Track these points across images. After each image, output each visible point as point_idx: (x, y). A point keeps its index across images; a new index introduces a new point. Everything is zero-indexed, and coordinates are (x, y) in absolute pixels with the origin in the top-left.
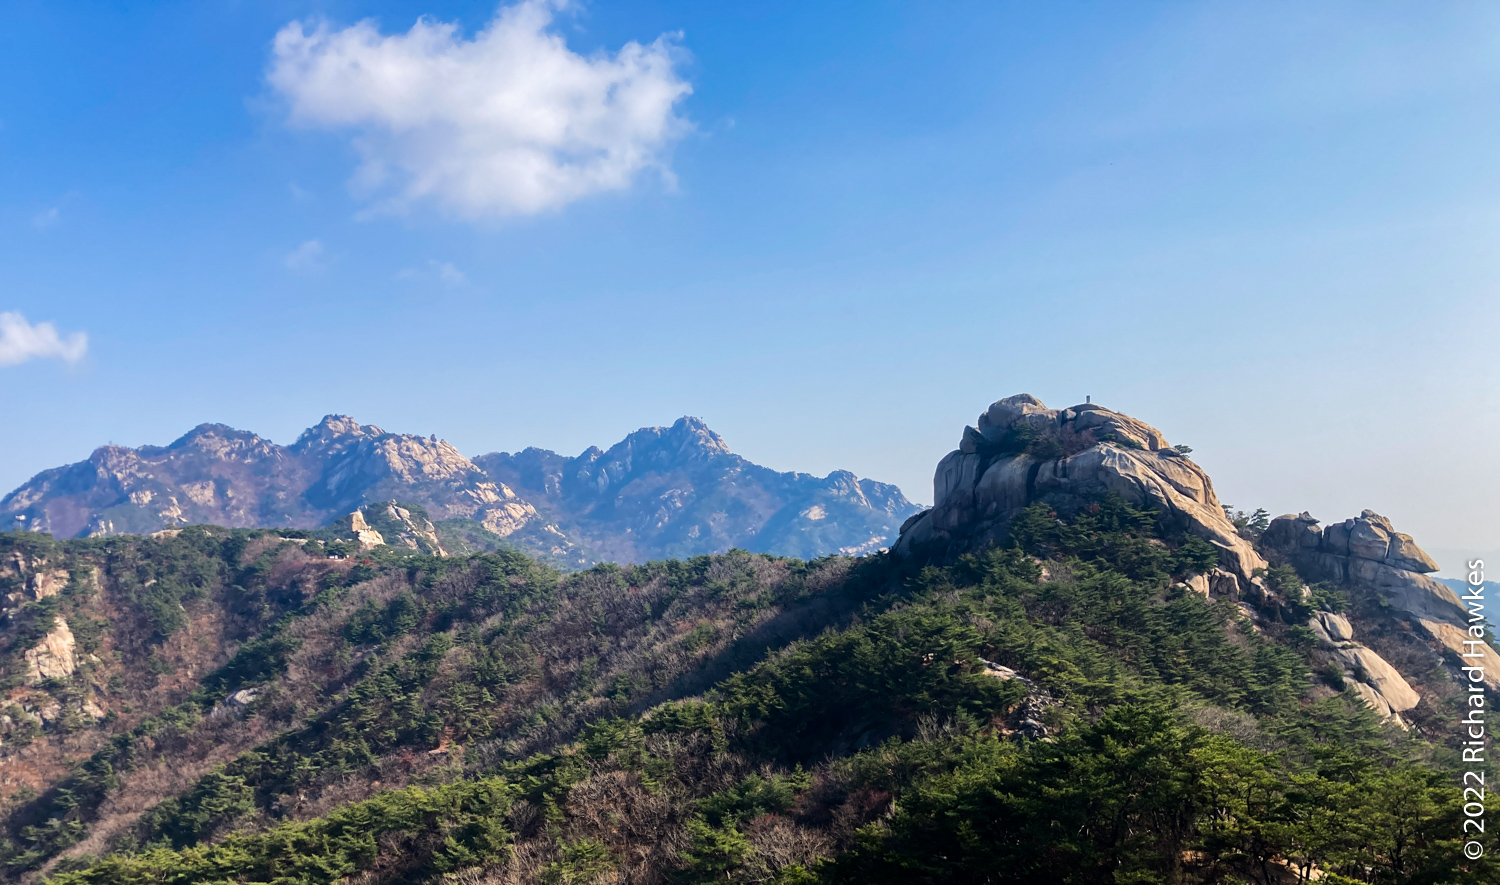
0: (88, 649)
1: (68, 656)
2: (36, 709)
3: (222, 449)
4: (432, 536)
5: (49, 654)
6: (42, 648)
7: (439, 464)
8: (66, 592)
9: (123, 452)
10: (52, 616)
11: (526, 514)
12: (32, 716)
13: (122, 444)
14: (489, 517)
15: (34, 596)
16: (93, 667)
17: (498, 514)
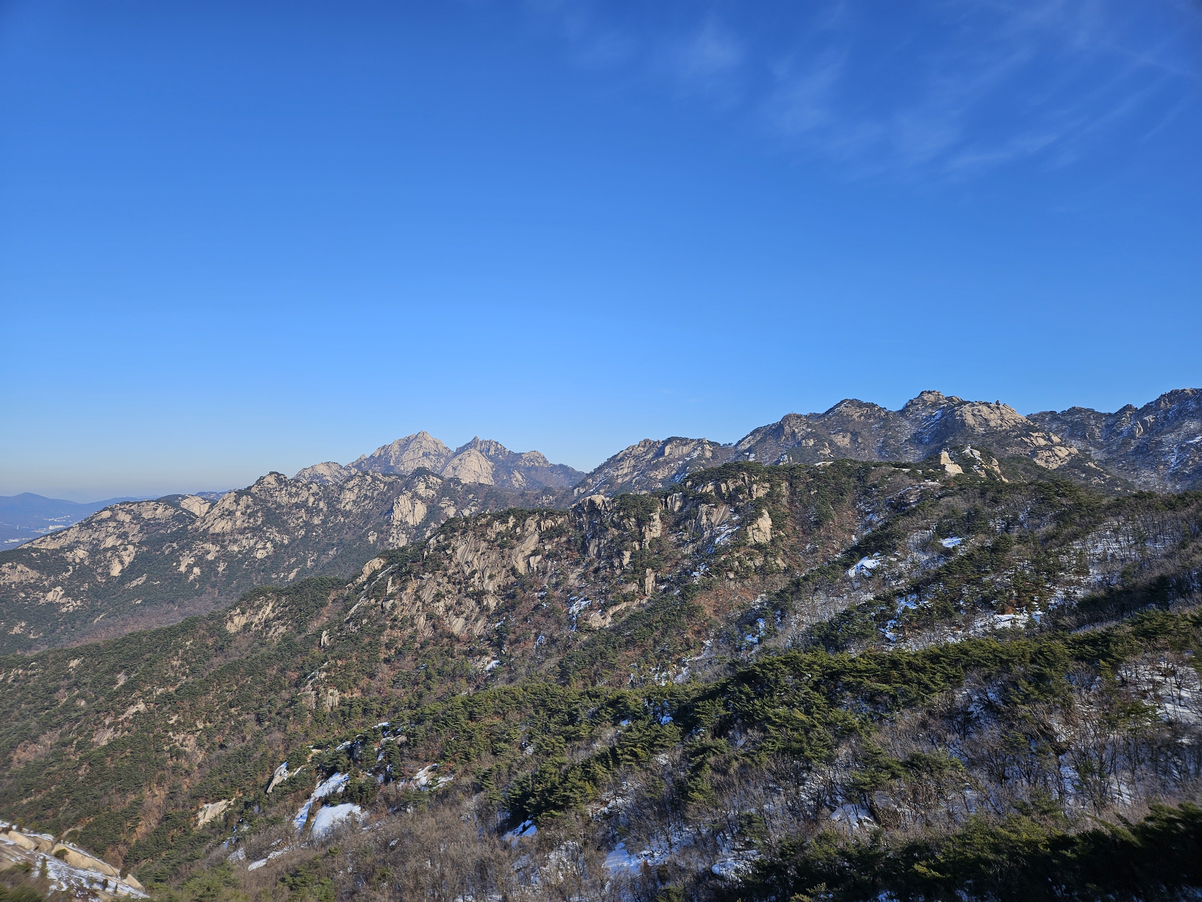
0: (779, 528)
1: (768, 531)
2: (751, 559)
3: (856, 414)
4: (996, 469)
5: (759, 529)
6: (755, 526)
7: (1002, 420)
8: (767, 495)
9: (799, 417)
10: (760, 508)
11: (1070, 454)
12: (750, 563)
13: (798, 413)
14: (1040, 456)
15: (752, 497)
16: (781, 538)
17: (1047, 454)
